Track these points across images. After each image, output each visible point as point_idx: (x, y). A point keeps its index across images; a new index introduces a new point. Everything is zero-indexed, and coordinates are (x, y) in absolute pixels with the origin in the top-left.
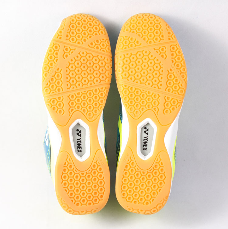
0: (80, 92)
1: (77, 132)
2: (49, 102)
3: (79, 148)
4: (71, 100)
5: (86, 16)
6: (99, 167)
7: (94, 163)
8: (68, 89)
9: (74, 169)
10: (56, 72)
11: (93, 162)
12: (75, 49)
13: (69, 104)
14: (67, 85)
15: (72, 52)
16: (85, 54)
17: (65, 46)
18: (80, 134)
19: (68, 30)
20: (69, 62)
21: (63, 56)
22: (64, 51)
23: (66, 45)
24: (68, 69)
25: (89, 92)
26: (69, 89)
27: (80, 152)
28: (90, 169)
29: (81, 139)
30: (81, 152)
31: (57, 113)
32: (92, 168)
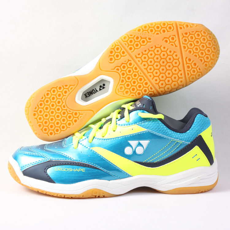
0: (138, 69)
1: (102, 85)
2: (115, 44)
3: (89, 94)
4: (126, 64)
5: (215, 44)
6: (77, 119)
7: (79, 113)
8: (136, 56)
9: (65, 96)
10: (146, 38)
11: (79, 111)
12: (177, 46)
13: (123, 63)
14: (139, 54)
15: (172, 45)
16: (177, 58)
17: (175, 36)
18: (102, 88)
19: (193, 32)
20: (161, 46)
21: (165, 38)
22: (170, 36)
23: (177, 36)
24: (154, 48)
25: (142, 77)
26: (137, 58)
27: (85, 96)
28: (72, 111)
29: (98, 91)
30: (86, 98)
31: (109, 57)
32: (73, 112)
